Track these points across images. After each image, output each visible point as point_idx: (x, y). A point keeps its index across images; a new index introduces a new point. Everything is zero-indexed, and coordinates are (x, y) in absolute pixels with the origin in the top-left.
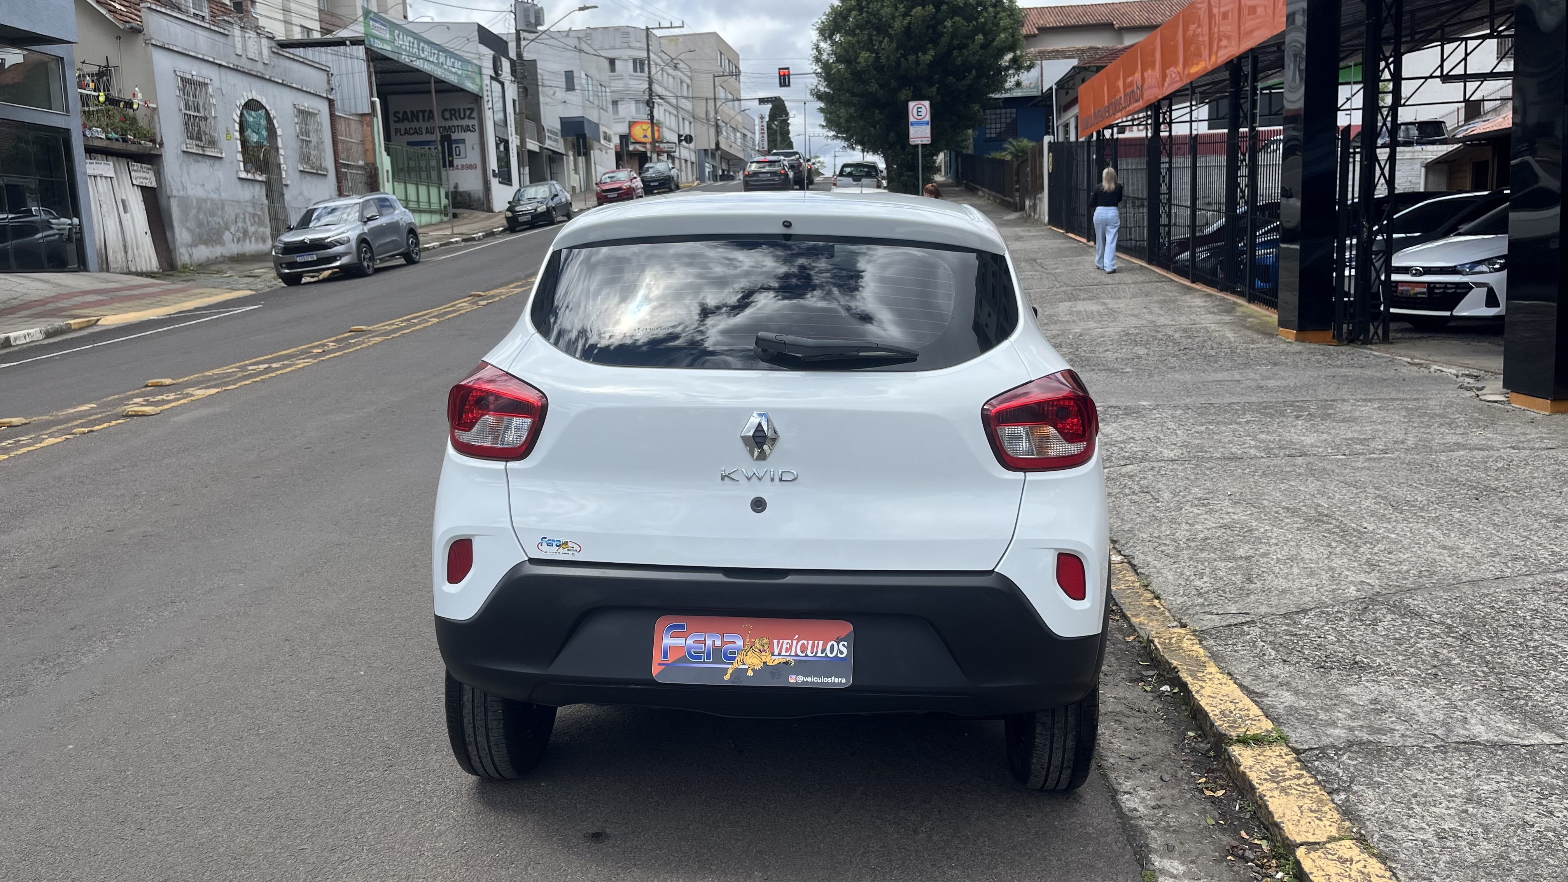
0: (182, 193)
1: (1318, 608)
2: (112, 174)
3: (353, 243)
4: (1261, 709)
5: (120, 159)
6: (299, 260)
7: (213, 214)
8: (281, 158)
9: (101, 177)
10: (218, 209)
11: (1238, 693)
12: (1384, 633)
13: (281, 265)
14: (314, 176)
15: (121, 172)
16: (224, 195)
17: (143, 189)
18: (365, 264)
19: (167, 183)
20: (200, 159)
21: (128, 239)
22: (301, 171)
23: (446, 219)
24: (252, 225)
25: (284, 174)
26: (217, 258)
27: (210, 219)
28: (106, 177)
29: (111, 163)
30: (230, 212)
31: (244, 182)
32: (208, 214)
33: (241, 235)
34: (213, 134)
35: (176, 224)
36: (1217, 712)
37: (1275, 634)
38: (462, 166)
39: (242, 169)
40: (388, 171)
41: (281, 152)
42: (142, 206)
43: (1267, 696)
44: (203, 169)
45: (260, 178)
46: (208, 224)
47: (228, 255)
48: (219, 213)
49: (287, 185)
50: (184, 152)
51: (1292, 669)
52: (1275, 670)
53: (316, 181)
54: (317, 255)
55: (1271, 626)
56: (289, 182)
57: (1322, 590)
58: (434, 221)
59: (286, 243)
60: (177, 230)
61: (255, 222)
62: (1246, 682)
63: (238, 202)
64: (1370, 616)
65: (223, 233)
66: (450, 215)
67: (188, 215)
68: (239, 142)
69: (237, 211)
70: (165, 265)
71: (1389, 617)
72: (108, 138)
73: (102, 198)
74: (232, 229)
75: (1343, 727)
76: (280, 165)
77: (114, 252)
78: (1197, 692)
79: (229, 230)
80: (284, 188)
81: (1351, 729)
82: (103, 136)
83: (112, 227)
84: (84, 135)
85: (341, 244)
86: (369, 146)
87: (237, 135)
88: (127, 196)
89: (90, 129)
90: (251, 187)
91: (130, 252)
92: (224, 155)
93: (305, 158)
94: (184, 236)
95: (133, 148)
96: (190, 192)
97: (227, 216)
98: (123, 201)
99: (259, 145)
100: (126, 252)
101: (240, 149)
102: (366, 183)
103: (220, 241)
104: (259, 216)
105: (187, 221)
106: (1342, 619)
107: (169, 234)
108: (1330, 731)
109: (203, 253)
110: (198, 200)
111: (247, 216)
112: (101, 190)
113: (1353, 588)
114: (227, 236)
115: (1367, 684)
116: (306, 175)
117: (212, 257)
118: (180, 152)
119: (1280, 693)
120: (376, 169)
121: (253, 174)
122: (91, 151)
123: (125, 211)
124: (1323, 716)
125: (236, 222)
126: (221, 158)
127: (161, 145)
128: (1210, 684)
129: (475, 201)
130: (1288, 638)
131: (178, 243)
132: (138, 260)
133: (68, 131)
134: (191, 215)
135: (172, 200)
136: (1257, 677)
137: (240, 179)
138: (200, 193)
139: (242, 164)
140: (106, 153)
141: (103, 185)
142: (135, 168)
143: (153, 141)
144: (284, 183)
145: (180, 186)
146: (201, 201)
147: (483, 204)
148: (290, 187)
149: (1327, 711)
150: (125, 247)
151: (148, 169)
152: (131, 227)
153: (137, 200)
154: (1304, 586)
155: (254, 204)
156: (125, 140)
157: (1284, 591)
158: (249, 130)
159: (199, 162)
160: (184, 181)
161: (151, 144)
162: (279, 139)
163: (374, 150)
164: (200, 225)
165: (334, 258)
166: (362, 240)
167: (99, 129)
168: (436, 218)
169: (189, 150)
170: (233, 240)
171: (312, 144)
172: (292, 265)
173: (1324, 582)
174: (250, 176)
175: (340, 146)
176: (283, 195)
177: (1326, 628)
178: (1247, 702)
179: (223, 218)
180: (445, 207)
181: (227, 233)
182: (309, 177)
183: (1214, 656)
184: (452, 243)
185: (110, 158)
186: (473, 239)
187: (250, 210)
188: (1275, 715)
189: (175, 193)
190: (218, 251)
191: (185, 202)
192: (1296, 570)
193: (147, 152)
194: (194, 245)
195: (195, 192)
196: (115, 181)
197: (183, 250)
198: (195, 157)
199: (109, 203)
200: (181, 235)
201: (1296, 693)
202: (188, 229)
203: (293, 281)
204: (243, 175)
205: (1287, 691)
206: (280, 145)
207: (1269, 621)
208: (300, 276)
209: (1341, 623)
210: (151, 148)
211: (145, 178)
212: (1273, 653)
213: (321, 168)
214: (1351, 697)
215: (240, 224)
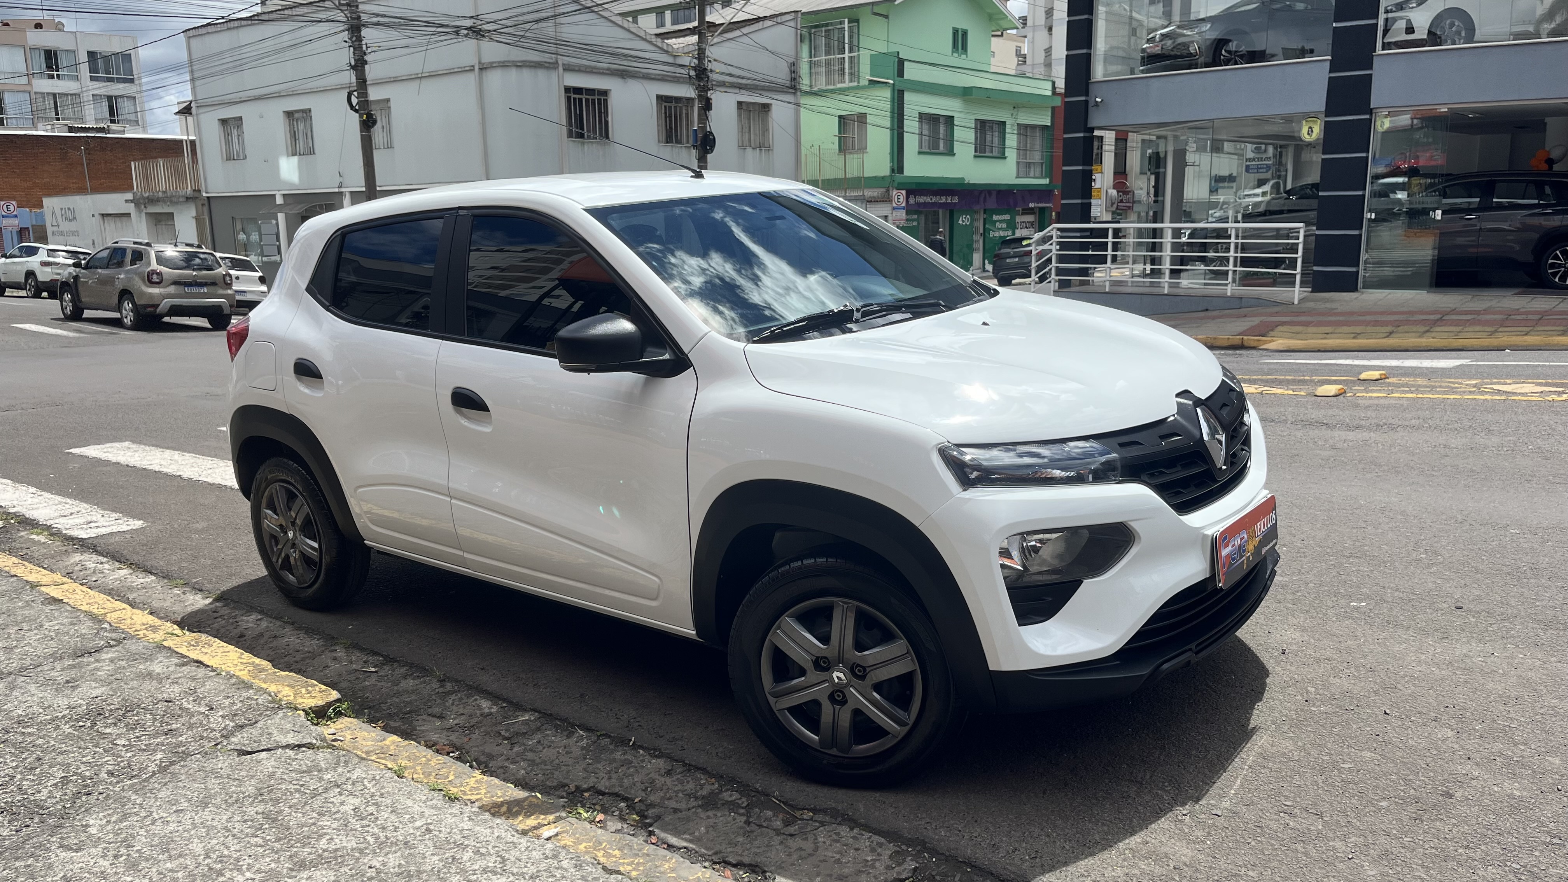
1: (144, 781)
4: (177, 653)
11: (205, 659)
12: (55, 769)
36: (215, 644)
37: (190, 727)
43: (176, 665)
51: (160, 696)
52: (176, 689)
55: (202, 738)
57: (143, 814)
62: (201, 672)
64: (72, 789)
71: (43, 796)
75: (104, 660)
78: (242, 654)
81: (97, 661)
106: (110, 774)
108: (115, 655)
113: (93, 831)
115: (80, 702)
119: (165, 669)
124: (123, 663)
128: (235, 662)
130: (174, 726)
136: (193, 679)
149: (119, 668)
154: (173, 817)
157: (204, 804)
173: (142, 832)
177: (129, 755)
178: (194, 655)
183: (248, 686)
188: (165, 651)
192: (197, 847)
201: (150, 675)
205: (159, 674)
207: (206, 743)
209: (111, 768)
212: (185, 705)
214: (97, 685)
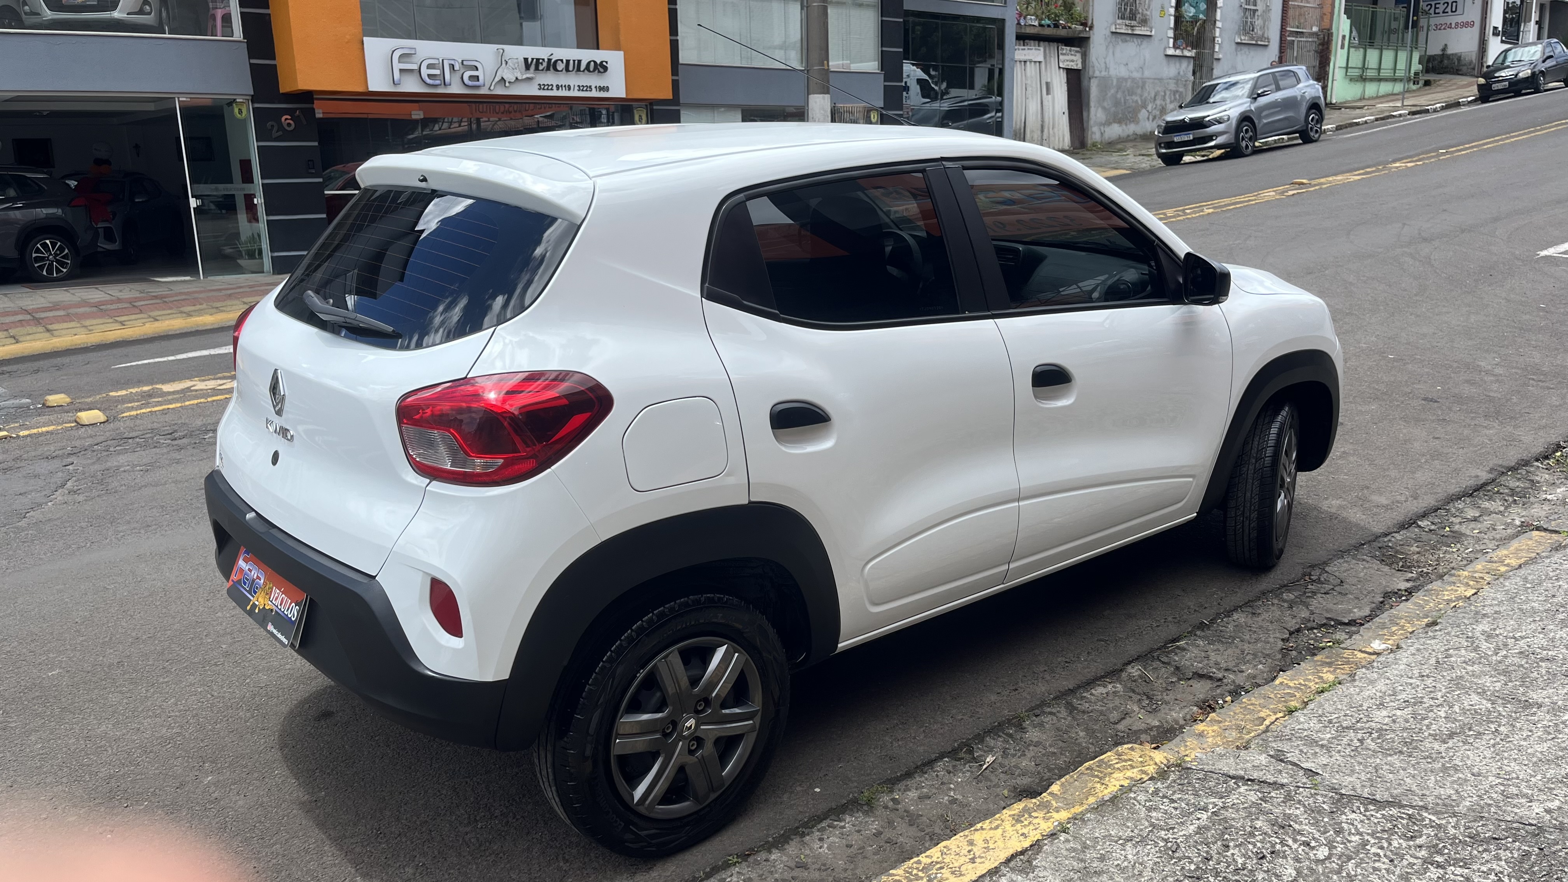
0: (1103, 74)
2: (1041, 58)
3: (1234, 122)
5: (1051, 43)
6: (1176, 139)
7: (1131, 92)
8: (1218, 30)
9: (1031, 61)
10: (1138, 87)
13: (1160, 144)
14: (1252, 48)
15: (1050, 57)
16: (1147, 74)
17: (1069, 71)
18: (1244, 144)
19: (1091, 64)
20: (1128, 38)
21: (1046, 120)
22: (1238, 43)
23: (1414, 87)
24: (1171, 102)
25: (1217, 48)
26: (1128, 136)
27: (1128, 98)
28: (1035, 62)
29: (1042, 49)
30: (1150, 91)
31: (1170, 59)
32: (1126, 93)
33: (1158, 113)
34: (1145, 12)
35: (1092, 104)
38: (1457, 24)
39: (1171, 45)
40: (1344, 37)
41: (1219, 24)
42: (1065, 87)
44: (1130, 48)
45: (1187, 53)
46: (1125, 103)
47: (1141, 133)
48: (1139, 91)
49: (1219, 59)
50: (1113, 33)
53: (1253, 53)
54: (1193, 134)
56: (1221, 56)
58: (1395, 91)
59: (1167, 122)
60: (1093, 110)
61: (1175, 99)
63: (1161, 80)
65: (1140, 111)
66: (1421, 83)
67: (1107, 94)
68: (1172, 18)
69: (1158, 88)
70: (1077, 144)
72: (1041, 25)
73: (1029, 82)
74: (1149, 108)
76: (1214, 38)
77: (1032, 132)
79: (1146, 108)
80: (1215, 62)
82: (1036, 23)
83: (1033, 107)
84: (1019, 24)
85: (1220, 123)
86: (1327, 9)
87: (1172, 11)
88: (1052, 79)
89: (1025, 18)
90: (1178, 65)
91: (1046, 130)
92: (1153, 33)
93: (1247, 28)
94: (1098, 115)
95: (1062, 33)
96: (1113, 72)
97: (1146, 94)
98: (1047, 84)
99: (1195, 19)
100: (1042, 131)
101: (1172, 25)
102: (1316, 51)
103: (1134, 119)
104: (1181, 93)
105: (1104, 100)
107: (1085, 114)
109: (1115, 131)
110: (1118, 79)
111: (1168, 93)
112: (1028, 74)
114: (1143, 114)
116: (1243, 47)
117: (1124, 135)
118: (1108, 33)
120: (1330, 35)
121: (1182, 50)
122: (1023, 38)
123: (1048, 93)
125: (1155, 99)
126: (1150, 36)
127: (1091, 28)
129: (1465, 65)
131: (1092, 122)
132: (1052, 139)
133: (1003, 21)
134: (1109, 94)
135: (1092, 81)
137: (1167, 56)
138: (1123, 72)
139: (1171, 41)
140: (1039, 39)
141: (1031, 69)
142: (1064, 52)
143: (1084, 24)
144: (1216, 57)
145: (1103, 65)
146: (1122, 80)
147: (1474, 69)
148: (1221, 62)
150: (1042, 127)
151: (1077, 52)
152: (1051, 109)
153: (1061, 82)
155: (1178, 80)
156: (1056, 26)
158: (1186, 5)
159: (1126, 41)
160: (1108, 63)
161: (1080, 28)
162: (1219, 11)
163: (1332, 13)
164: (1117, 103)
165: (1210, 138)
166: (1246, 119)
167: (1033, 17)
168: (1398, 87)
169: (1118, 31)
170: (1148, 118)
171: (1259, 13)
172: (1170, 145)
174: (1178, 52)
175: (1291, 12)
176: (1212, 69)
179: (1141, 96)
180: (1416, 74)
181: (1144, 111)
182: (1245, 49)
184: (1394, 116)
185: (1042, 43)
186: (1427, 111)
187: (1172, 86)
189: (1097, 74)
190: (1131, 129)
191: (1105, 84)
193: (1076, 35)
194: (1108, 123)
195: (1117, 71)
196: (1043, 65)
197: (1095, 129)
198: (1124, 37)
199: (1034, 85)
200: (1096, 114)
202: (1104, 108)
203: (1172, 160)
204: (1171, 52)
206: (1218, 17)
208: (1181, 155)
210: (1080, 32)
211: (1073, 61)
213: (1262, 38)
215: (1158, 102)
